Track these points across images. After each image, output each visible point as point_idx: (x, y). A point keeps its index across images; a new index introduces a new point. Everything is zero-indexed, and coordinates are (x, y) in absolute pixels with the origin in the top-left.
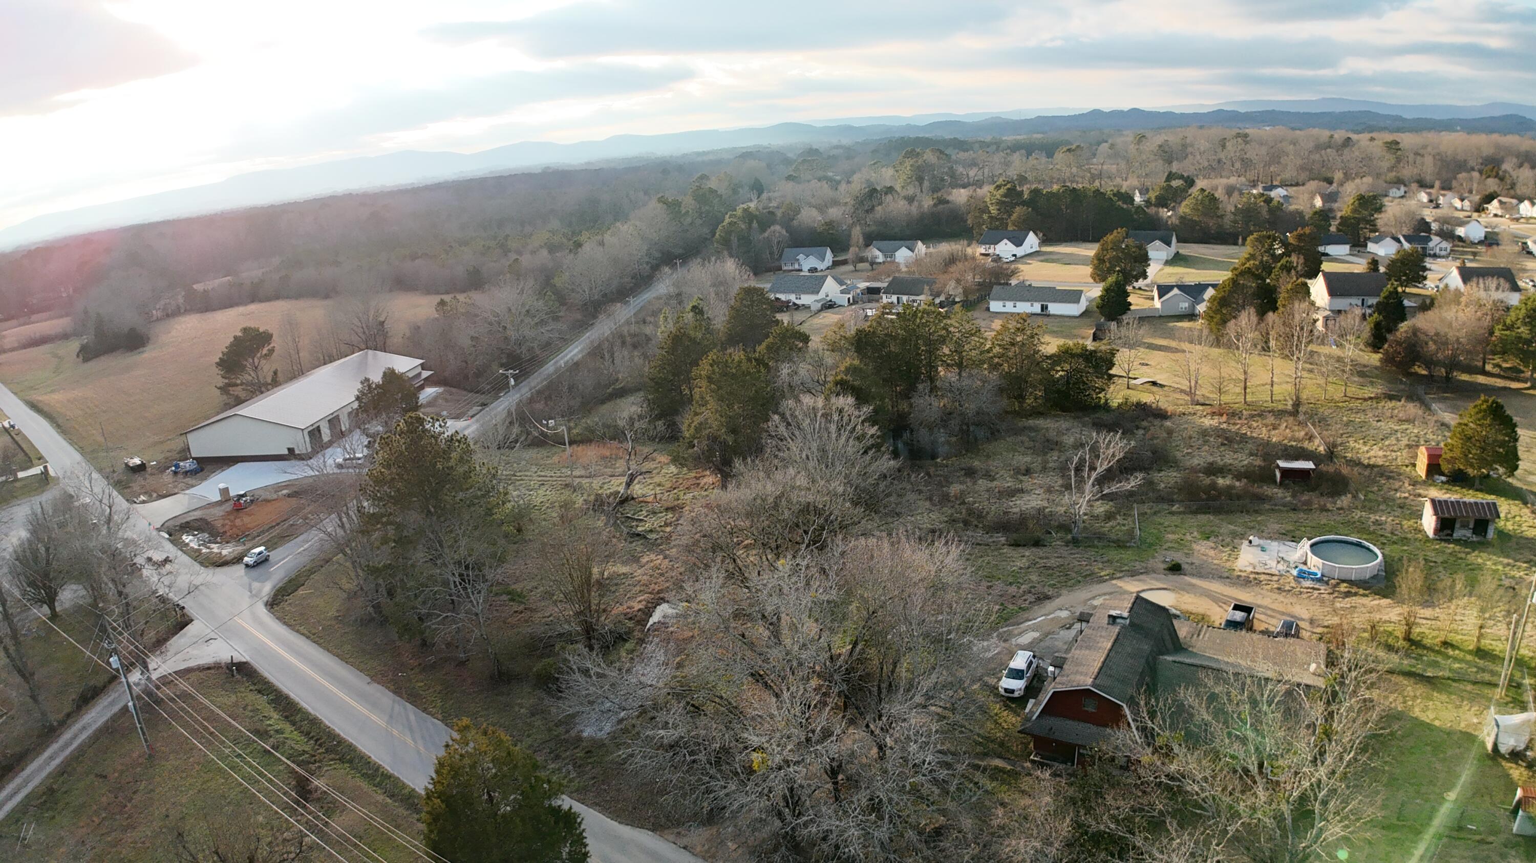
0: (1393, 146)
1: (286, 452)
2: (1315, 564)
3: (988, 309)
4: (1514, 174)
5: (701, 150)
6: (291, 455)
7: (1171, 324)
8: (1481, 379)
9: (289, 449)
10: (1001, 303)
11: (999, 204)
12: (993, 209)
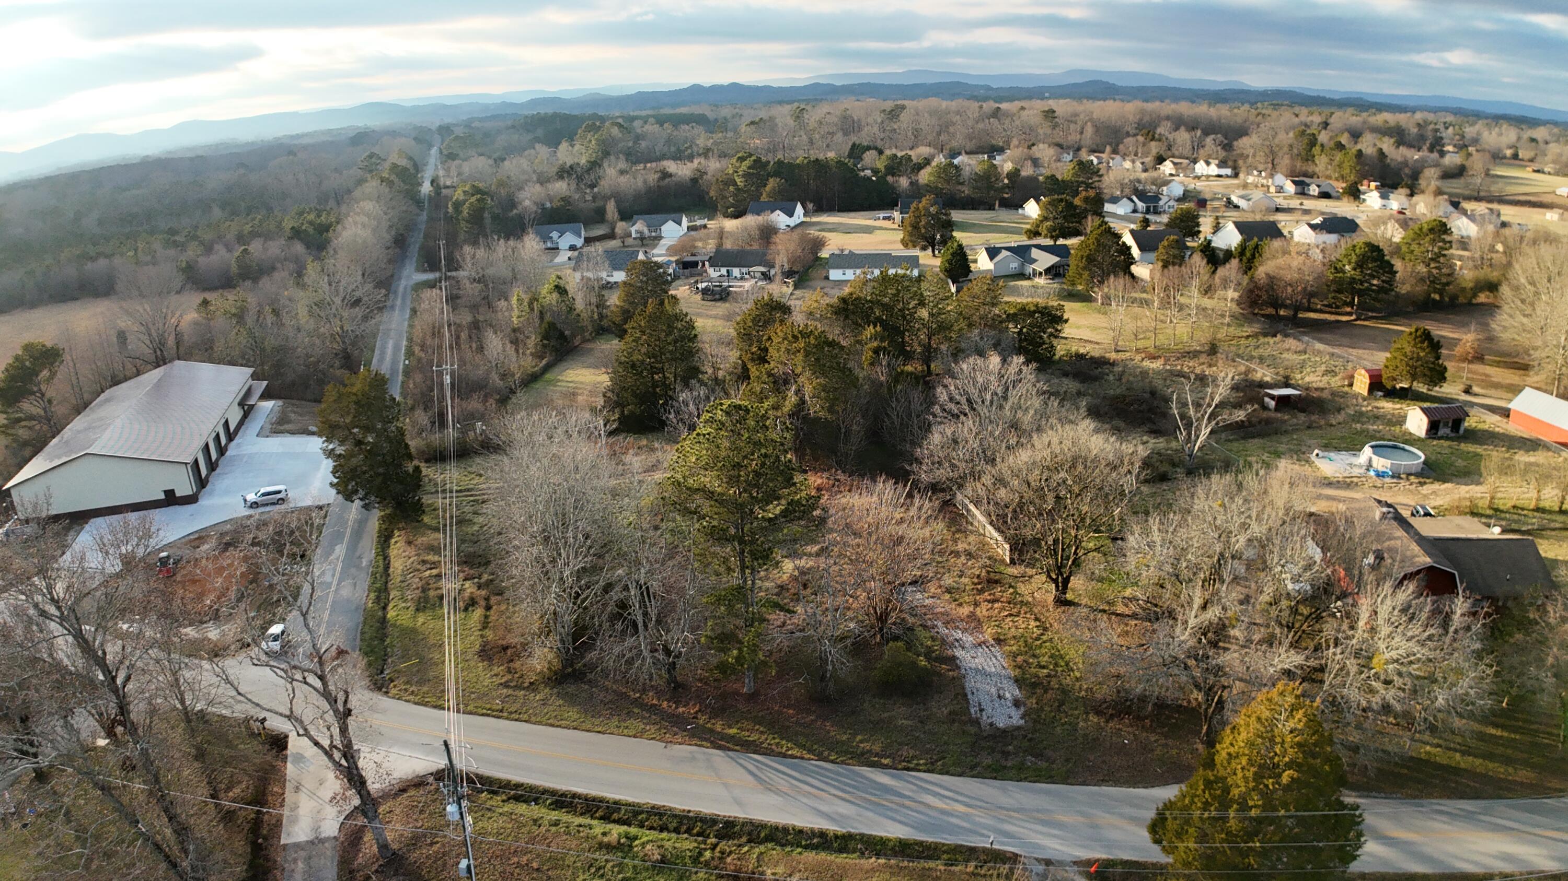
0: (1050, 114)
1: (162, 496)
2: (1381, 463)
3: (827, 278)
4: (1171, 137)
5: (294, 133)
6: (171, 499)
7: (1012, 283)
8: (1312, 315)
9: (166, 492)
10: (840, 271)
11: (746, 176)
12: (739, 181)
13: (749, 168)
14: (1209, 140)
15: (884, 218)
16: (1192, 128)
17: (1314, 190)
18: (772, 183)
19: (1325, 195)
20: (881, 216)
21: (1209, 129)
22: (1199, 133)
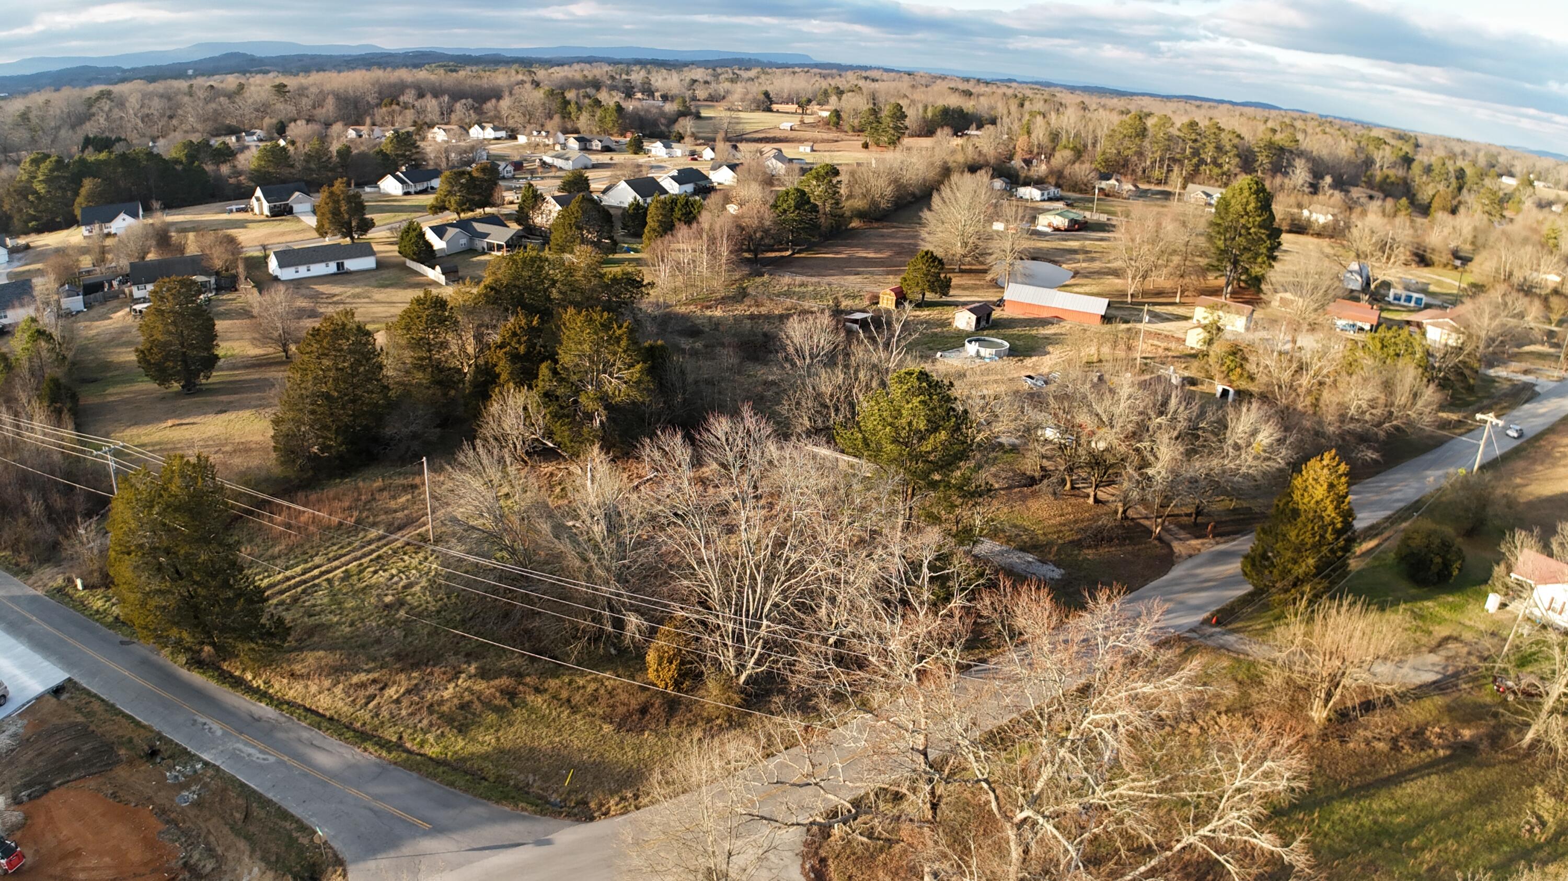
0: (280, 89)
3: (277, 279)
10: (292, 270)
11: (48, 181)
12: (40, 188)
13: (51, 171)
14: (458, 106)
15: (239, 210)
16: (436, 94)
17: (596, 145)
18: (88, 184)
19: (607, 149)
20: (234, 207)
21: (457, 95)
22: (446, 98)
